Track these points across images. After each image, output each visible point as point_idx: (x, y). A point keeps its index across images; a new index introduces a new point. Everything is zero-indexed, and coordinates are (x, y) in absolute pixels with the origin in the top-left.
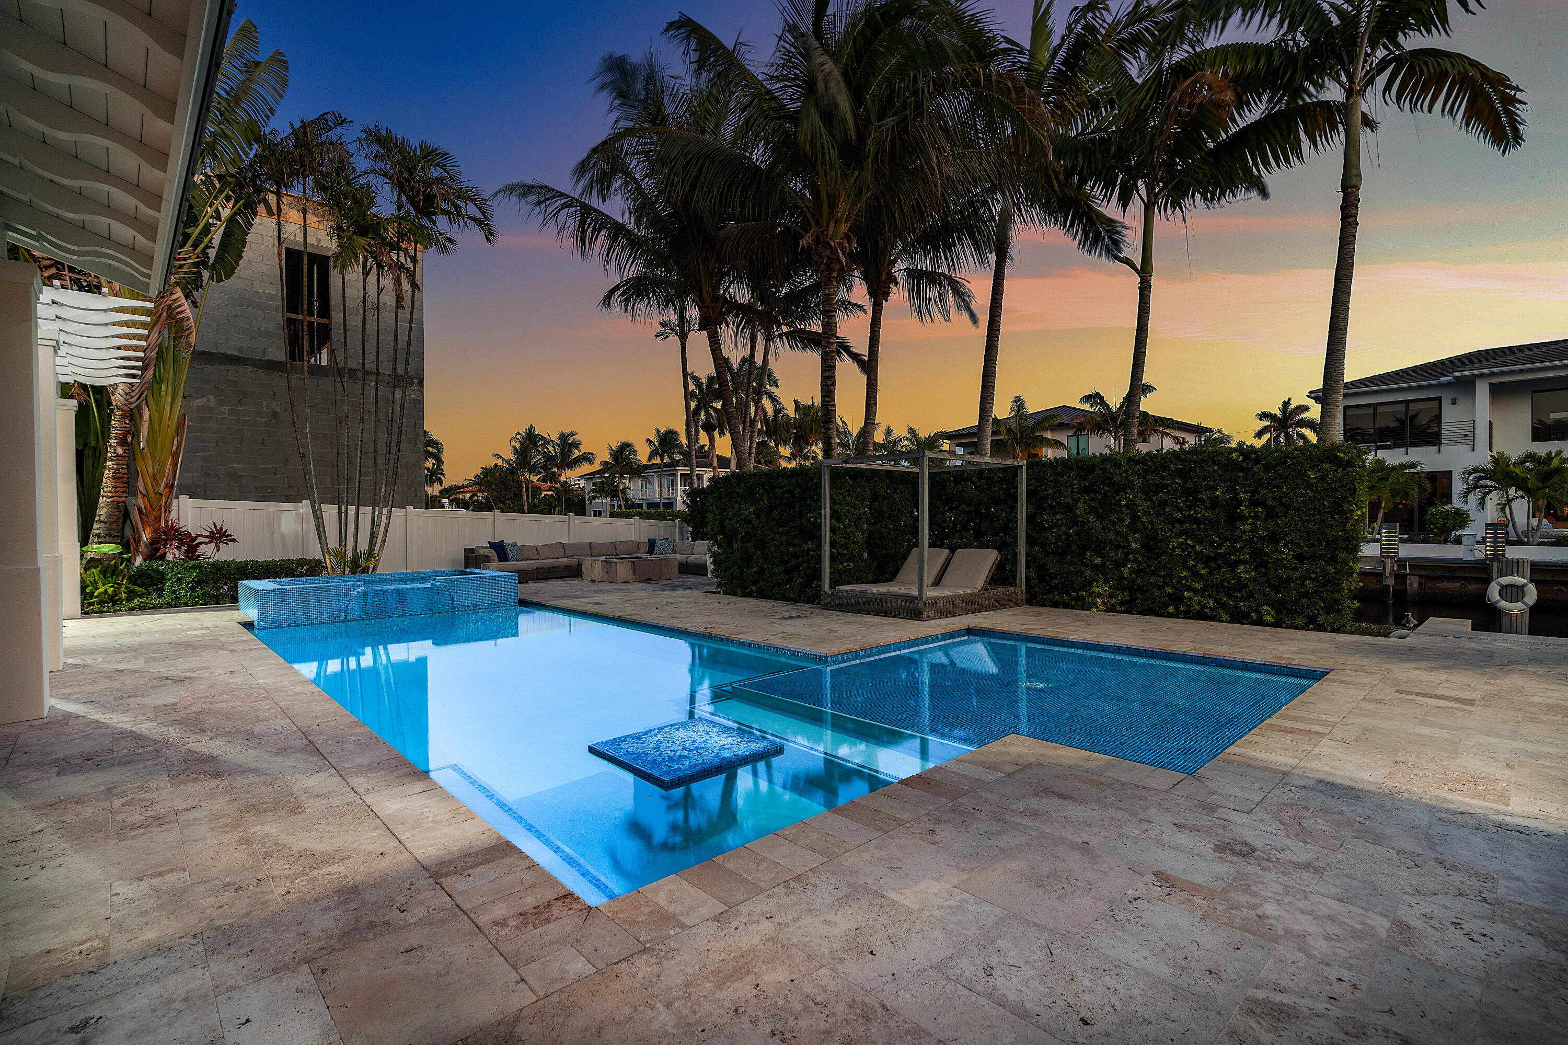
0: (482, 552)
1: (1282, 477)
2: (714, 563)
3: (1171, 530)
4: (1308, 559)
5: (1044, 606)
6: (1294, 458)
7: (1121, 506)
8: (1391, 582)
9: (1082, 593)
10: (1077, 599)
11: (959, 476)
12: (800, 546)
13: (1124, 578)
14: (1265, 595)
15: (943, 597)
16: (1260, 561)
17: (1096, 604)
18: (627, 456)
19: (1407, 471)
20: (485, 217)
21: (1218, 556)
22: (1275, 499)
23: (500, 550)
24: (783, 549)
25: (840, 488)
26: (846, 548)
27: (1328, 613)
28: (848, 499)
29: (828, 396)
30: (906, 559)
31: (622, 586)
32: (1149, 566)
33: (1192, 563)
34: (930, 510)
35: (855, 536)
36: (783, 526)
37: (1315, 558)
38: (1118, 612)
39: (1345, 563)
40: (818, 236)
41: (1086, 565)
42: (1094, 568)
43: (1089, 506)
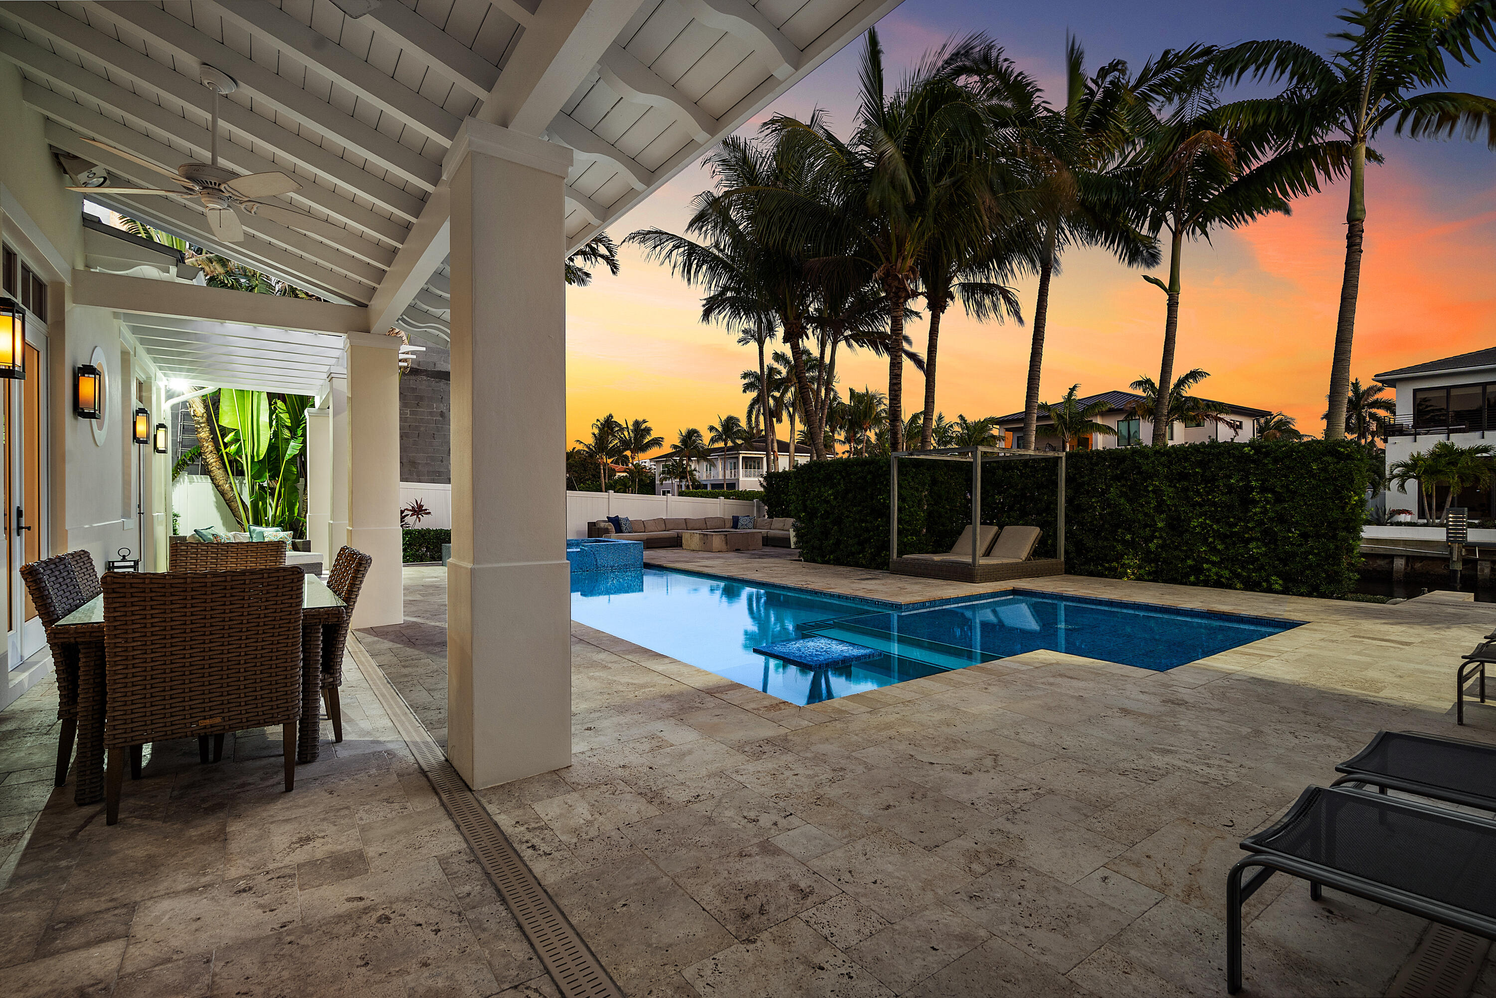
0: (602, 525)
1: (1288, 468)
2: (797, 536)
3: (1192, 512)
4: (1312, 537)
5: (1081, 575)
6: (1300, 452)
7: (1149, 492)
8: (1459, 567)
9: (1115, 564)
10: (1110, 569)
11: (1007, 465)
12: (871, 522)
13: (1151, 552)
14: (1274, 567)
15: (993, 565)
16: (1269, 538)
17: (1126, 573)
18: (694, 441)
19: (1479, 455)
20: (611, 254)
21: (1233, 534)
22: (1282, 486)
23: (617, 523)
24: (856, 524)
25: (905, 475)
26: (910, 525)
27: (1329, 583)
28: (912, 484)
29: (895, 400)
30: (960, 534)
31: (718, 555)
32: (1173, 542)
33: (1210, 540)
34: (982, 493)
35: (918, 515)
36: (855, 506)
37: (1318, 536)
38: (1146, 580)
39: (1345, 540)
40: (888, 270)
41: (1118, 541)
42: (1124, 542)
43: (1121, 491)
